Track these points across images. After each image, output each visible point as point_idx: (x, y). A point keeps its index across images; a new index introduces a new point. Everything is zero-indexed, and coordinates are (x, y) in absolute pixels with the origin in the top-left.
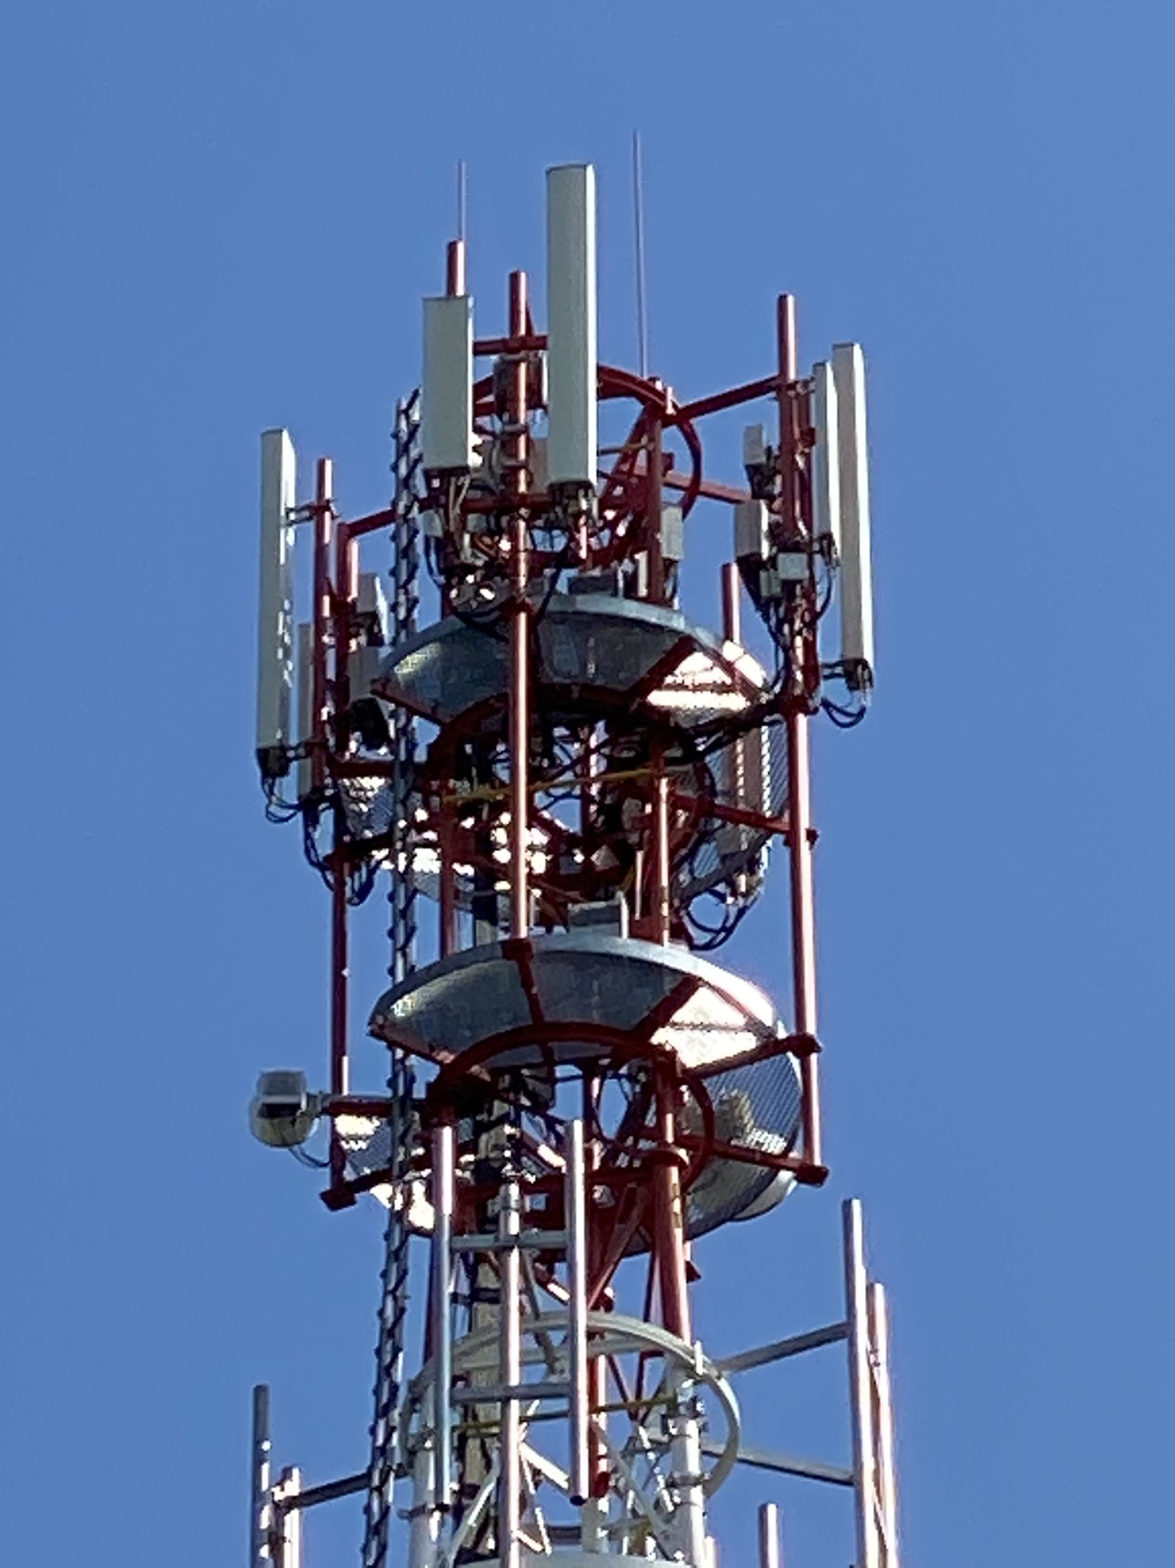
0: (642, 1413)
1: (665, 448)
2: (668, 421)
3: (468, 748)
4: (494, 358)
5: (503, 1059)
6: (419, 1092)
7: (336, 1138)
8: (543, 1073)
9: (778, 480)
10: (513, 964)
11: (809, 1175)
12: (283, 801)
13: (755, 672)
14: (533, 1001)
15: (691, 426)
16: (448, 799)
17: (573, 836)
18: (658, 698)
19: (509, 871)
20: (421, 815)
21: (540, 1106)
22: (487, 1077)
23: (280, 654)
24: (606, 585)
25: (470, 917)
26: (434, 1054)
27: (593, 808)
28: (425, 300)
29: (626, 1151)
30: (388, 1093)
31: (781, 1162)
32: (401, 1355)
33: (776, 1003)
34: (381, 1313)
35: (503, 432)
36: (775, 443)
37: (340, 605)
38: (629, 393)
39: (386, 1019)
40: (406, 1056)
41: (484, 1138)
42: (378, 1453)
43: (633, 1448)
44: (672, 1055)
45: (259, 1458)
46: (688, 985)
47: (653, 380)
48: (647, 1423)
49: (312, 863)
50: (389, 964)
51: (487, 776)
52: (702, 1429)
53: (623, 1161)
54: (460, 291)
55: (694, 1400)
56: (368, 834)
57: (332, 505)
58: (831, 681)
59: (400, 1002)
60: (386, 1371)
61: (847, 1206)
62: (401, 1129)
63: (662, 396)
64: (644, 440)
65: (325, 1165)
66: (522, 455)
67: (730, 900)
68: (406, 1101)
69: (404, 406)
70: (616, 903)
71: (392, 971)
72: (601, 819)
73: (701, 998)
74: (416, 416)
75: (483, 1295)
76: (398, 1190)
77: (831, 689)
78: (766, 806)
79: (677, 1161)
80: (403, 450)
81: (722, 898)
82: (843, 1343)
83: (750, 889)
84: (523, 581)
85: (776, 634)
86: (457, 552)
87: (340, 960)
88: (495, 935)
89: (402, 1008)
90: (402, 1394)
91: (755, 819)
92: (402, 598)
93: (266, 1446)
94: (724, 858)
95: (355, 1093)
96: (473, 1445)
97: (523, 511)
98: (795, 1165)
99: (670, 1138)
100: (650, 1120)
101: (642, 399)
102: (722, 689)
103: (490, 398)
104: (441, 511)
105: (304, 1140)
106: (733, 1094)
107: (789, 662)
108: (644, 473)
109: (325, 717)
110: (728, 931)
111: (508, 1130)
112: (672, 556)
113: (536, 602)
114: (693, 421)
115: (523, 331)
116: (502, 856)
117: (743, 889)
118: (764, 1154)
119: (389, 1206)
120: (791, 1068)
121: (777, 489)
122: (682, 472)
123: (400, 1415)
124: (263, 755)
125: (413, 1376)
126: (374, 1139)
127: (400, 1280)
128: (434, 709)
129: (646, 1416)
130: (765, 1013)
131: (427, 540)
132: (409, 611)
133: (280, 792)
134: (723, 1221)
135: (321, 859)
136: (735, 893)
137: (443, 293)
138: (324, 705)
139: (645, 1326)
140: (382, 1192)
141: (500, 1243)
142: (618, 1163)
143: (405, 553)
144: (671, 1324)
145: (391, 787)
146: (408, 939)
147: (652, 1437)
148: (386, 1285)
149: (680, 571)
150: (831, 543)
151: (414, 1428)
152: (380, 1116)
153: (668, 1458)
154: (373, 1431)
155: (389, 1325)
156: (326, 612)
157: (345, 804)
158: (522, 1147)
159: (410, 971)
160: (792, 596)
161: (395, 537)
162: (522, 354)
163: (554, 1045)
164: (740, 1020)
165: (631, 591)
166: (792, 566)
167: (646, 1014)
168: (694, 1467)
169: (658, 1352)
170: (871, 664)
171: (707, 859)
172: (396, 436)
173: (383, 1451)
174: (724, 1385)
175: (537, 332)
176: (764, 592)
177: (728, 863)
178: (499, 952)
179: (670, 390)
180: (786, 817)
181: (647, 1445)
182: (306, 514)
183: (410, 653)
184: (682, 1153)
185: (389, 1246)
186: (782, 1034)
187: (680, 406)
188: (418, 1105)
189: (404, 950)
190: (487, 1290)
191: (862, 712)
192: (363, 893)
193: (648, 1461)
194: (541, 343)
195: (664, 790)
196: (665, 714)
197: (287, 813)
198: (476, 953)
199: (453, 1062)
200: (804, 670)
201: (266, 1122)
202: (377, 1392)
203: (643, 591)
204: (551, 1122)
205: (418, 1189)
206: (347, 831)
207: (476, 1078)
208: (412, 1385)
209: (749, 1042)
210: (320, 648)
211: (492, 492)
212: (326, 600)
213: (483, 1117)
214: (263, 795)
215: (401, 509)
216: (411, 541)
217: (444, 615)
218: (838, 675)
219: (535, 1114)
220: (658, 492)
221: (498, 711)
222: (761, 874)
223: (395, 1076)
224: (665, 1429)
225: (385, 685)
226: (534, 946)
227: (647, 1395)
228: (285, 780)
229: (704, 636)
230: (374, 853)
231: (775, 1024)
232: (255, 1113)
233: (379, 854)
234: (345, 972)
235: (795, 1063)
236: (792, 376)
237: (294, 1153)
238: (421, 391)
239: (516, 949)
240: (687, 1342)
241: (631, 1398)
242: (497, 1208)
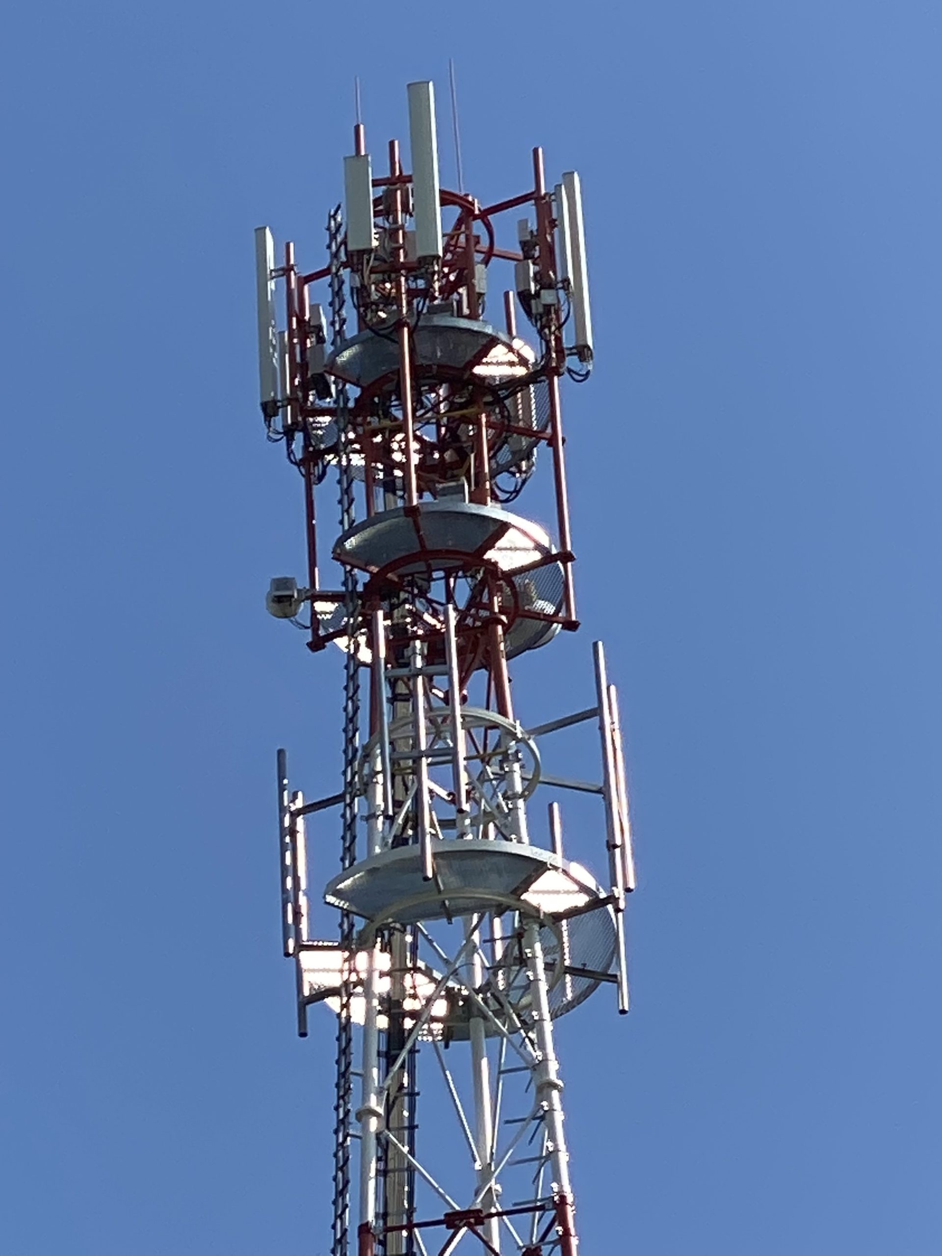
0: (487, 759)
1: (475, 232)
2: (476, 217)
3: (376, 400)
4: (384, 188)
5: (403, 569)
6: (360, 588)
7: (314, 613)
8: (425, 576)
9: (537, 248)
10: (410, 519)
11: (570, 626)
12: (277, 431)
13: (530, 355)
14: (421, 539)
15: (488, 220)
16: (367, 428)
17: (432, 444)
18: (478, 370)
19: (404, 466)
20: (351, 435)
21: (423, 593)
22: (396, 579)
23: (271, 350)
24: (445, 308)
25: (382, 490)
26: (368, 568)
27: (443, 430)
28: (345, 158)
29: (471, 616)
30: (344, 589)
31: (554, 619)
32: (357, 734)
33: (550, 535)
34: (345, 709)
35: (390, 229)
36: (535, 228)
37: (301, 321)
38: (454, 203)
39: (341, 551)
40: (352, 569)
41: (396, 611)
42: (348, 785)
43: (482, 777)
44: (495, 564)
45: (282, 788)
46: (504, 527)
47: (467, 195)
48: (490, 763)
49: (292, 462)
50: (340, 518)
51: (387, 414)
52: (522, 767)
53: (469, 621)
54: (363, 153)
55: (517, 752)
56: (322, 446)
57: (295, 268)
58: (570, 357)
59: (349, 541)
60: (350, 740)
61: (595, 645)
62: (351, 609)
63: (473, 205)
64: (463, 228)
65: (307, 628)
66: (401, 241)
67: (518, 475)
68: (353, 594)
69: (332, 213)
70: (460, 483)
71: (342, 522)
72: (448, 435)
73: (511, 534)
74: (339, 219)
75: (399, 697)
76: (352, 642)
77: (572, 362)
78: (534, 424)
79: (500, 622)
80: (333, 237)
81: (514, 474)
82: (597, 718)
83: (529, 467)
84: (404, 310)
85: (540, 332)
86: (369, 295)
87: (310, 516)
88: (396, 503)
89: (350, 543)
90: (359, 754)
91: (527, 432)
92: (337, 318)
93: (285, 781)
94: (514, 453)
95: (324, 589)
96: (398, 779)
97: (403, 272)
98: (561, 620)
99: (496, 610)
100: (485, 600)
101: (461, 206)
102: (512, 364)
103: (381, 207)
104: (359, 273)
105: (296, 614)
106: (527, 581)
107: (548, 349)
108: (464, 245)
109: (296, 383)
110: (517, 492)
111: (407, 606)
112: (482, 291)
113: (412, 321)
114: (489, 217)
115: (397, 173)
116: (398, 457)
117: (524, 468)
118: (545, 615)
119: (346, 650)
120: (559, 570)
121: (537, 254)
122: (484, 244)
123: (359, 764)
124: (265, 406)
125: (365, 743)
126: (335, 613)
127: (355, 692)
128: (358, 380)
129: (489, 760)
130: (545, 541)
131: (352, 289)
132: (341, 327)
133: (274, 425)
134: (525, 650)
135: (298, 460)
136: (520, 472)
137: (354, 154)
138: (296, 377)
139: (486, 712)
140: (342, 642)
141: (412, 672)
142: (467, 622)
143: (338, 293)
144: (503, 712)
145: (336, 422)
146: (350, 505)
147: (495, 771)
148: (347, 694)
149: (485, 299)
150: (569, 283)
151: (366, 771)
152: (338, 601)
153: (504, 784)
154: (345, 773)
155: (350, 715)
156: (294, 326)
157: (310, 430)
158: (417, 618)
159: (351, 522)
160: (549, 313)
161: (331, 285)
162: (398, 186)
163: (431, 562)
164: (531, 545)
165: (460, 315)
166: (548, 297)
167: (480, 543)
168: (519, 787)
169: (495, 726)
170: (591, 347)
171: (505, 455)
172: (329, 229)
173: (350, 784)
174: (532, 743)
175: (405, 173)
176: (534, 311)
177: (517, 456)
178: (402, 513)
179: (476, 201)
180: (549, 430)
181: (492, 777)
182: (281, 273)
183: (345, 350)
184: (504, 618)
185: (348, 673)
186: (554, 551)
187: (482, 209)
188: (360, 596)
189: (348, 511)
190: (400, 694)
191: (588, 373)
192: (321, 478)
193: (492, 785)
194: (409, 179)
195: (484, 420)
196: (482, 379)
197: (278, 437)
198: (388, 514)
199: (378, 572)
200: (556, 352)
201: (275, 605)
202: (345, 752)
203: (466, 311)
204: (430, 602)
205: (362, 640)
206: (311, 445)
207: (391, 581)
208: (365, 747)
209: (537, 556)
210: (292, 345)
211: (385, 261)
212: (294, 319)
213: (394, 600)
214: (265, 427)
215: (334, 270)
216: (340, 288)
217: (360, 330)
218: (568, 349)
219: (421, 597)
220: (472, 256)
221: (392, 380)
222: (534, 459)
223: (346, 579)
224: (502, 768)
225: (332, 368)
226: (421, 509)
227: (489, 750)
228: (277, 418)
229: (503, 336)
230: (326, 456)
231: (550, 546)
232: (270, 600)
233: (329, 457)
234: (314, 522)
235: (561, 566)
236: (543, 192)
237: (292, 621)
238: (342, 205)
239: (411, 511)
240: (511, 720)
241: (481, 752)
242: (410, 653)
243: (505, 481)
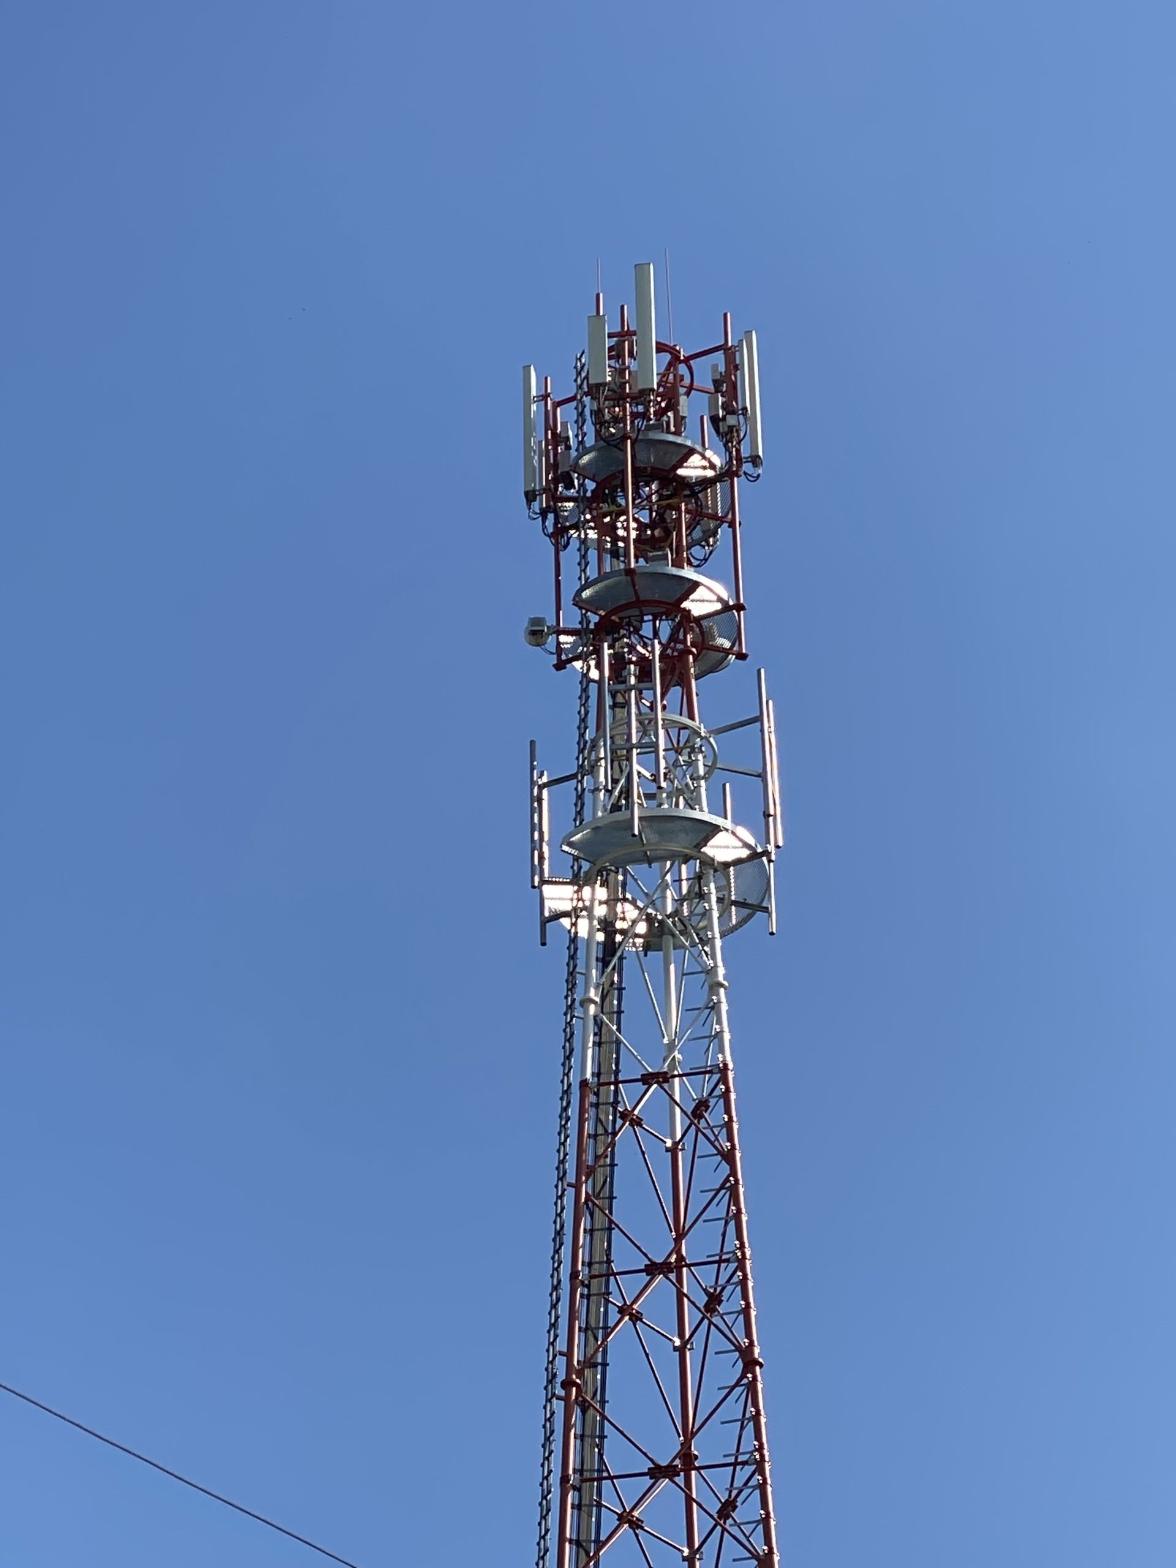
0: (679, 751)
1: (680, 373)
2: (681, 362)
3: (607, 491)
4: (615, 339)
5: (622, 614)
6: (592, 626)
7: (559, 643)
8: (639, 618)
9: (725, 385)
10: (629, 578)
11: (741, 656)
12: (535, 512)
13: (717, 461)
14: (636, 592)
15: (690, 364)
16: (600, 511)
17: (646, 524)
18: (681, 472)
19: (626, 540)
20: (588, 517)
21: (637, 631)
22: (618, 621)
23: (532, 454)
24: (658, 427)
25: (609, 556)
26: (598, 612)
27: (654, 514)
28: (589, 317)
29: (671, 648)
30: (579, 626)
31: (730, 651)
32: (587, 730)
33: (729, 591)
34: (579, 713)
35: (620, 369)
36: (723, 370)
37: (554, 433)
38: (666, 351)
39: (580, 599)
40: (586, 612)
41: (617, 643)
43: (676, 764)
44: (689, 611)
45: (532, 768)
46: (696, 585)
47: (675, 346)
48: (682, 753)
49: (545, 534)
50: (579, 576)
51: (614, 502)
52: (704, 757)
53: (669, 651)
54: (601, 314)
55: (701, 746)
56: (568, 524)
57: (551, 395)
58: (747, 464)
59: (585, 592)
60: (582, 735)
61: (759, 671)
62: (585, 641)
63: (679, 352)
64: (672, 369)
65: (552, 653)
66: (627, 378)
67: (706, 548)
68: (587, 630)
69: (578, 357)
70: (665, 552)
71: (580, 579)
72: (657, 518)
73: (700, 590)
74: (583, 360)
75: (618, 705)
76: (585, 665)
77: (747, 467)
78: (719, 512)
79: (692, 653)
80: (579, 374)
81: (704, 547)
82: (758, 724)
83: (715, 542)
84: (629, 428)
85: (725, 445)
86: (603, 416)
87: (558, 574)
88: (619, 565)
89: (586, 594)
90: (588, 745)
91: (714, 517)
92: (580, 432)
93: (535, 763)
94: (704, 532)
95: (566, 626)
96: (616, 764)
97: (628, 400)
98: (736, 653)
99: (689, 644)
100: (681, 637)
101: (671, 353)
102: (704, 468)
103: (613, 353)
104: (597, 400)
105: (546, 643)
106: (711, 624)
107: (731, 458)
108: (672, 381)
109: (550, 478)
110: (706, 560)
112: (684, 415)
113: (634, 436)
114: (691, 362)
115: (626, 329)
116: (621, 533)
117: (711, 543)
118: (724, 648)
120: (735, 616)
121: (724, 389)
122: (687, 381)
123: (588, 752)
124: (527, 494)
125: (592, 737)
126: (574, 644)
127: (587, 700)
128: (594, 477)
129: (681, 751)
130: (725, 595)
131: (591, 411)
133: (534, 507)
134: (709, 673)
135: (549, 534)
136: (708, 545)
137: (595, 314)
138: (550, 473)
139: (679, 717)
140: (578, 665)
141: (628, 687)
142: (667, 652)
143: (581, 414)
144: (691, 717)
145: (578, 507)
146: (586, 566)
147: (684, 759)
148: (581, 702)
149: (687, 420)
150: (747, 411)
151: (593, 757)
152: (576, 635)
153: (691, 769)
154: (578, 758)
155: (583, 717)
156: (550, 437)
157: (559, 512)
158: (632, 648)
159: (587, 579)
160: (732, 432)
161: (576, 408)
162: (627, 337)
163: (643, 608)
164: (715, 598)
165: (668, 432)
166: (731, 420)
167: (679, 596)
168: (701, 772)
169: (686, 727)
170: (762, 457)
171: (697, 533)
172: (576, 367)
173: (581, 767)
174: (712, 740)
175: (631, 329)
176: (721, 430)
177: (706, 534)
178: (623, 573)
179: (682, 350)
180: (730, 516)
181: (682, 763)
182: (541, 398)
183: (585, 455)
184: (694, 650)
185: (582, 686)
186: (731, 603)
187: (686, 355)
188: (592, 632)
189: (584, 571)
190: (619, 703)
191: (759, 476)
192: (565, 547)
193: (683, 769)
194: (634, 333)
195: (683, 508)
196: (683, 478)
197: (536, 516)
198: (613, 573)
199: (605, 615)
200: (736, 460)
201: (531, 637)
202: (578, 743)
203: (672, 429)
204: (641, 637)
205: (592, 663)
206: (559, 523)
207: (614, 621)
208: (592, 741)
209: (718, 606)
210: (547, 451)
211: (615, 392)
212: (550, 432)
213: (616, 636)
214: (527, 509)
215: (579, 397)
216: (583, 410)
217: (596, 441)
218: (744, 458)
219: (635, 634)
220: (678, 389)
221: (619, 477)
222: (718, 536)
223: (582, 620)
224: (690, 757)
225: (575, 467)
226: (636, 571)
227: (681, 745)
228: (535, 503)
229: (699, 448)
230: (570, 531)
231: (728, 599)
232: (527, 633)
233: (572, 532)
234: (560, 578)
235: (736, 614)
236: (730, 344)
237: (542, 648)
238: (586, 351)
239: (629, 572)
240: (697, 723)
241: (676, 745)
242: (626, 674)
243: (697, 551)
